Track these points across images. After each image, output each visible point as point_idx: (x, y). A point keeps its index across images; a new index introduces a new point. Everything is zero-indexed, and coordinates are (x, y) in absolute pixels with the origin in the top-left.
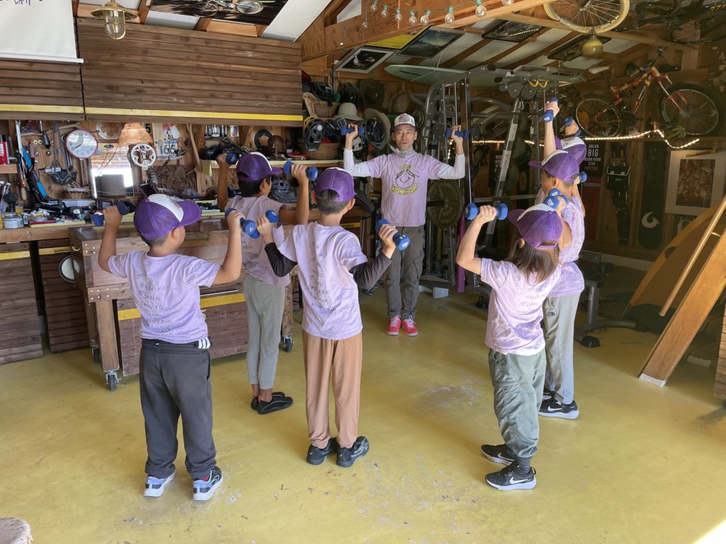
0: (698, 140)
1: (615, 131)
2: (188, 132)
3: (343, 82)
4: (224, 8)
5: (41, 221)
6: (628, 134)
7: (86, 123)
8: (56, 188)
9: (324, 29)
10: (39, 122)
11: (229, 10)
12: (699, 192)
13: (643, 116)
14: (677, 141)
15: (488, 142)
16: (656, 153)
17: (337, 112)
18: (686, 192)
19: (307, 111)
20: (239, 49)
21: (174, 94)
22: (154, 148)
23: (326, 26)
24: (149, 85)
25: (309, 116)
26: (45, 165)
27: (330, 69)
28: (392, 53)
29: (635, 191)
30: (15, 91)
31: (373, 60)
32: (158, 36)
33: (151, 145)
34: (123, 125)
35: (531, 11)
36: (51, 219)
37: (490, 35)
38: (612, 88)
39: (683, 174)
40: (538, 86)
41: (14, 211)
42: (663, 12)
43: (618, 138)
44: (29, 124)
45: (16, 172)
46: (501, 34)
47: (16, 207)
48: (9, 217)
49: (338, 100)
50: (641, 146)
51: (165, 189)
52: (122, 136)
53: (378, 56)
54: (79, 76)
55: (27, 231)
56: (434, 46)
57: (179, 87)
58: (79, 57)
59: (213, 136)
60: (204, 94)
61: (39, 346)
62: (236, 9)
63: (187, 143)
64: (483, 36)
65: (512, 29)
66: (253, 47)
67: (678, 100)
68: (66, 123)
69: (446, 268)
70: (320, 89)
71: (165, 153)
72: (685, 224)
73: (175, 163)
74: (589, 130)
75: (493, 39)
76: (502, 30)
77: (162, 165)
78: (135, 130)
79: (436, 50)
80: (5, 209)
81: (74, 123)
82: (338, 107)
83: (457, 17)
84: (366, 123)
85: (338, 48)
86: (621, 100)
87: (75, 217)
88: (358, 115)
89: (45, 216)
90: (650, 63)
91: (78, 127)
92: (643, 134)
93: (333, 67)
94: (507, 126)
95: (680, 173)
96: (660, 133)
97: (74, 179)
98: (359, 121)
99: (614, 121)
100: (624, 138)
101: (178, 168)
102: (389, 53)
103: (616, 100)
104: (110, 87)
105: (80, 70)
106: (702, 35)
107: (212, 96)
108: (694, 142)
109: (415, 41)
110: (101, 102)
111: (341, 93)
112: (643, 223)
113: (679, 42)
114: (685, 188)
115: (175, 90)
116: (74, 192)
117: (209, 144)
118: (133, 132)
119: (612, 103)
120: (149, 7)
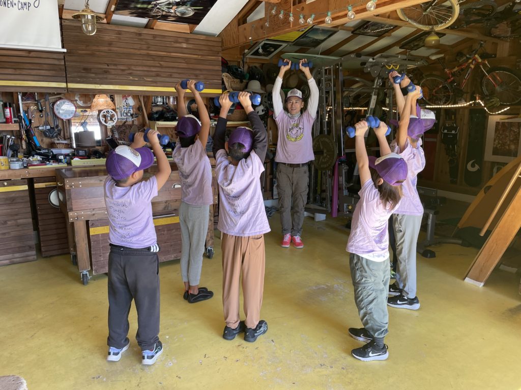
0: (508, 108)
1: (448, 101)
2: (140, 101)
3: (251, 65)
4: (166, 12)
5: (36, 164)
6: (457, 104)
7: (68, 95)
8: (47, 140)
9: (238, 29)
10: (35, 93)
11: (170, 14)
12: (509, 145)
13: (469, 91)
14: (493, 108)
15: (356, 108)
16: (478, 117)
17: (246, 86)
18: (500, 145)
19: (225, 86)
20: (176, 42)
21: (130, 74)
22: (116, 112)
23: (239, 25)
24: (113, 67)
25: (226, 89)
26: (39, 124)
27: (242, 56)
28: (286, 44)
29: (463, 144)
30: (18, 72)
31: (273, 50)
32: (119, 33)
33: (114, 110)
34: (94, 96)
35: (387, 15)
36: (43, 162)
37: (357, 32)
38: (446, 70)
39: (498, 132)
40: (392, 68)
41: (17, 156)
42: (484, 15)
43: (450, 106)
44: (27, 95)
45: (18, 129)
46: (365, 31)
47: (19, 154)
48: (13, 161)
49: (247, 78)
50: (467, 112)
51: (124, 142)
52: (93, 104)
53: (276, 47)
54: (63, 61)
55: (26, 171)
56: (317, 40)
57: (135, 69)
58: (63, 47)
59: (158, 104)
60: (151, 74)
61: (34, 252)
62: (175, 13)
63: (139, 109)
64: (352, 32)
65: (373, 27)
66: (187, 40)
67: (495, 79)
68: (54, 94)
69: (324, 199)
70: (235, 71)
71: (124, 116)
72: (499, 169)
73: (131, 123)
74: (429, 100)
75: (359, 34)
76: (366, 28)
77: (121, 124)
78: (103, 100)
79: (318, 42)
80: (10, 156)
81: (60, 95)
82: (247, 83)
83: (334, 19)
84: (267, 95)
85: (248, 41)
86: (452, 79)
87: (60, 161)
88: (262, 89)
89: (38, 160)
90: (474, 52)
91: (62, 97)
92: (468, 104)
93: (244, 55)
94: (370, 97)
95: (496, 132)
96: (481, 103)
97: (59, 134)
98: (262, 93)
99: (447, 94)
100: (455, 106)
101: (133, 127)
102: (284, 45)
103: (449, 78)
104: (85, 69)
105: (64, 57)
106: (512, 32)
107: (158, 75)
108: (506, 109)
109: (304, 36)
110: (79, 79)
111: (249, 73)
112: (468, 168)
113: (495, 37)
114: (499, 143)
115: (131, 71)
116: (59, 143)
117: (155, 109)
118: (101, 101)
119: (446, 80)
120: (113, 12)
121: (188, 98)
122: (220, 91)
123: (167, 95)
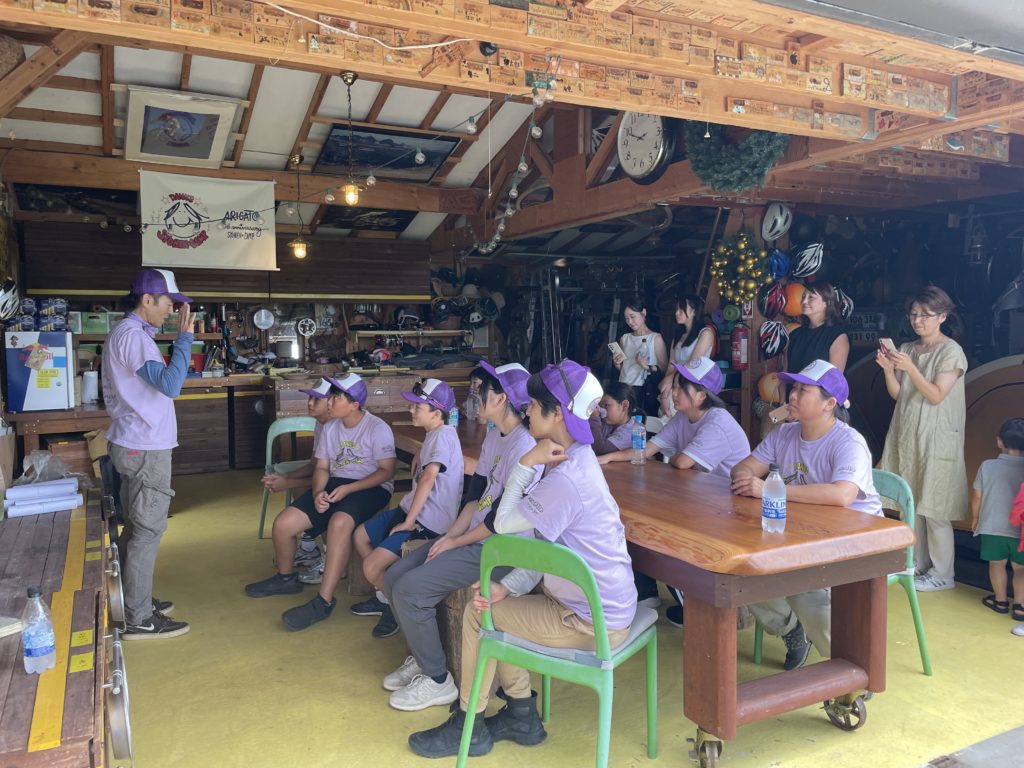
2: (341, 310)
3: (471, 266)
4: (369, 223)
9: (445, 234)
10: (237, 304)
17: (460, 292)
19: (435, 292)
20: (382, 248)
22: (315, 322)
23: (446, 231)
25: (436, 296)
26: (237, 334)
32: (322, 243)
33: (313, 320)
45: (222, 339)
49: (462, 283)
55: (227, 379)
57: (336, 277)
58: (278, 267)
59: (360, 312)
60: (354, 281)
62: (378, 223)
63: (340, 318)
66: (392, 246)
70: (445, 274)
71: (324, 326)
73: (330, 333)
77: (320, 335)
81: (259, 305)
82: (462, 288)
91: (261, 308)
101: (332, 338)
104: (288, 279)
107: (361, 283)
110: (281, 289)
111: (466, 277)
115: (333, 280)
117: (357, 318)
120: (319, 225)
121: (394, 305)
122: (429, 297)
123: (371, 303)
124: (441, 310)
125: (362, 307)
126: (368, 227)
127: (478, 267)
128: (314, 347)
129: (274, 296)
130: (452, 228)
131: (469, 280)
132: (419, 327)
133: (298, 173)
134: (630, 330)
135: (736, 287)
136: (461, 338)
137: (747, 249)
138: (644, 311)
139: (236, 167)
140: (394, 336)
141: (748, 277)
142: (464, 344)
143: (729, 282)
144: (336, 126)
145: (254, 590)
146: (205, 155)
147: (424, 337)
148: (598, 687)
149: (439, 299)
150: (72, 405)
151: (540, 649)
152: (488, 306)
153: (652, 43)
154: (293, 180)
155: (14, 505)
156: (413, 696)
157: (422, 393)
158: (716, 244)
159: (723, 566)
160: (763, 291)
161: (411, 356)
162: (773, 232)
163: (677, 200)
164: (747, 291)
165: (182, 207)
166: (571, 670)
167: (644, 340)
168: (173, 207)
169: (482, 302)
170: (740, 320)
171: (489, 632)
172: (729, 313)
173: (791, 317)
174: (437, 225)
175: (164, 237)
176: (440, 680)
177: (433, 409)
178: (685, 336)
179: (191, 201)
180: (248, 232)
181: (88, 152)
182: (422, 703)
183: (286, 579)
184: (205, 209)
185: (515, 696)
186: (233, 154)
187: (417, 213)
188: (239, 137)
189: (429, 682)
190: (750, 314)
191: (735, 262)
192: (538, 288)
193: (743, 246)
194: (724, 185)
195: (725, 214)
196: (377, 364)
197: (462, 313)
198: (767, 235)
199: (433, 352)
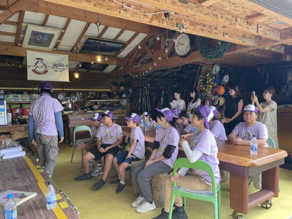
2: (84, 94)
3: (121, 81)
7: (63, 92)
9: (116, 71)
19: (112, 88)
20: (97, 75)
22: (76, 97)
27: (118, 79)
58: (69, 81)
62: (96, 68)
63: (84, 96)
66: (100, 75)
68: (57, 92)
70: (115, 83)
71: (79, 99)
73: (80, 101)
77: (77, 101)
82: (120, 87)
91: (60, 93)
107: (91, 86)
115: (82, 85)
117: (89, 96)
121: (99, 92)
122: (110, 90)
123: (93, 92)
124: (114, 94)
125: (90, 93)
126: (93, 69)
127: (123, 81)
128: (76, 105)
129: (64, 89)
130: (118, 70)
131: (121, 85)
132: (107, 99)
133: (76, 53)
134: (175, 99)
135: (206, 87)
136: (119, 102)
137: (209, 76)
138: (180, 93)
139: (56, 50)
140: (100, 101)
141: (209, 84)
142: (120, 104)
143: (204, 85)
144: (89, 39)
145: (78, 179)
146: (48, 46)
147: (109, 102)
148: (213, 202)
149: (113, 90)
150: (6, 124)
151: (193, 191)
152: (128, 93)
153: (216, 16)
154: (74, 55)
155: (4, 155)
156: (144, 208)
157: (131, 117)
158: (199, 75)
159: (247, 165)
160: (213, 88)
161: (105, 107)
162: (216, 71)
163: (191, 62)
164: (209, 88)
165: (40, 62)
166: (204, 197)
167: (180, 102)
168: (37, 62)
169: (126, 91)
170: (206, 96)
171: (176, 187)
172: (203, 94)
173: (220, 95)
174: (113, 69)
175: (34, 71)
176: (151, 203)
177: (134, 122)
178: (193, 101)
179: (43, 60)
180: (60, 70)
181: (10, 44)
182: (146, 210)
183: (88, 175)
184: (47, 63)
185: (179, 206)
186: (56, 46)
187: (109, 65)
188: (59, 41)
189: (148, 204)
190: (209, 94)
191: (205, 80)
192: (143, 87)
193: (208, 75)
194: (210, 58)
195: (202, 66)
196: (95, 110)
197: (120, 95)
198: (214, 73)
199: (111, 106)
